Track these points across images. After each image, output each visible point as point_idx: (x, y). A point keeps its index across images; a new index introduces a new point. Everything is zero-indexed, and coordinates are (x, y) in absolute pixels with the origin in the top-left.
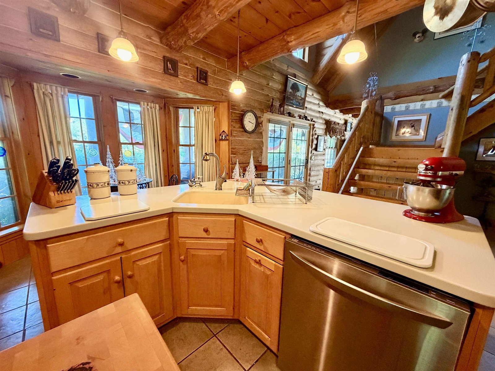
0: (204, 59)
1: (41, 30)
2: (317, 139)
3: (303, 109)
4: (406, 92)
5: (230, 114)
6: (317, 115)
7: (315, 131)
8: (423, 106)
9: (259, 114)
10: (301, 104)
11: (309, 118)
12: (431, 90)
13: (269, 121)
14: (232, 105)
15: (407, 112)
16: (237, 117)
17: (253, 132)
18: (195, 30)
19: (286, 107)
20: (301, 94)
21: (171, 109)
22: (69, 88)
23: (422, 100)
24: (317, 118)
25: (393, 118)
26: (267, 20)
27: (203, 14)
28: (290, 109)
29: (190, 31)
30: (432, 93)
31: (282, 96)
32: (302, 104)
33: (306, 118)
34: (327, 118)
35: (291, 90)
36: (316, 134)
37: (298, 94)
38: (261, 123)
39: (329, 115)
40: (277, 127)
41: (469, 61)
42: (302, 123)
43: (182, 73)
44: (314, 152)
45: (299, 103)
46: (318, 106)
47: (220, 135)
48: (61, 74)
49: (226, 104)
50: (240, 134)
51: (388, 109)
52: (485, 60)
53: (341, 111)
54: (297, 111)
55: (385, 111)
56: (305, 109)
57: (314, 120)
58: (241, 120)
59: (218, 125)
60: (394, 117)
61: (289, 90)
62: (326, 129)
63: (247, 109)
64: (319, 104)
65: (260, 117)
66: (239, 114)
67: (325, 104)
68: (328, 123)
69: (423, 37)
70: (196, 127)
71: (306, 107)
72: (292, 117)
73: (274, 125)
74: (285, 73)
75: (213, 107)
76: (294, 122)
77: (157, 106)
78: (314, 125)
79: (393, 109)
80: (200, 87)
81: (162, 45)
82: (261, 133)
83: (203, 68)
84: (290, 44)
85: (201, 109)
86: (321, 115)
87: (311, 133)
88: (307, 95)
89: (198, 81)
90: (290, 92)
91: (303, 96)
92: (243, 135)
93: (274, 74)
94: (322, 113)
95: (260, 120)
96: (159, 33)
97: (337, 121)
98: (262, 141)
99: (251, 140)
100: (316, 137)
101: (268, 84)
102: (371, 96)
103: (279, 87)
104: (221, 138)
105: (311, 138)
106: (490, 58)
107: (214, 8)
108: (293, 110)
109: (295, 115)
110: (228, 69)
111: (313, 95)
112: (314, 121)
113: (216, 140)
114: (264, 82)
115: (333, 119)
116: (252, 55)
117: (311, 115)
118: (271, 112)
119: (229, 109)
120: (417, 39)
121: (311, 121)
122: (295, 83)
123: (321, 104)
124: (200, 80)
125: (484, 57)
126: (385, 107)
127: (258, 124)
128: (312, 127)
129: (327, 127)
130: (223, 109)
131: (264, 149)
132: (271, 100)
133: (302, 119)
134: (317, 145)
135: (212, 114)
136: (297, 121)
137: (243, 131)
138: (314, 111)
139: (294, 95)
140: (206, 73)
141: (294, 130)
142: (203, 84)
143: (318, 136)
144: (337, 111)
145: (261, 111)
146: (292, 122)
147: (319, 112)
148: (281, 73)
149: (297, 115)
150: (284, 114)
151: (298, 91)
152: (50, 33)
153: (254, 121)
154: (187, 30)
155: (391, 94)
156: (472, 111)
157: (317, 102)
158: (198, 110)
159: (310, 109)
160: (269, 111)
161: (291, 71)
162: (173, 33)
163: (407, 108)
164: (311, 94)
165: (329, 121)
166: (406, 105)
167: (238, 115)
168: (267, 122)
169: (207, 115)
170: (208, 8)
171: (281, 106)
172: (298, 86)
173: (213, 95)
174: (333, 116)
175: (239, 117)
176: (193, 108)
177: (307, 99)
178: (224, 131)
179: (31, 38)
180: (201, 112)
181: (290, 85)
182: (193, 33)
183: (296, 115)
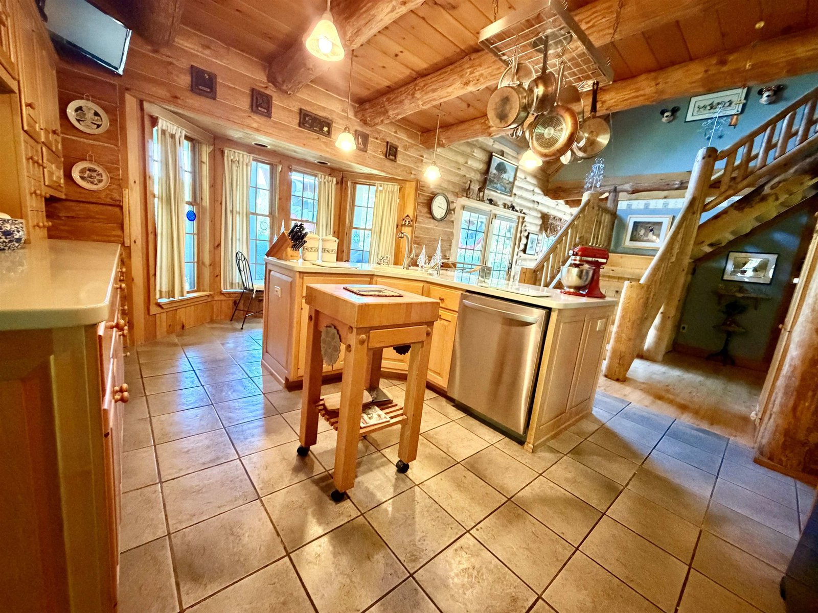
0: (396, 132)
1: (260, 108)
2: (527, 237)
3: (511, 196)
4: (646, 185)
5: (417, 195)
6: (531, 205)
7: (525, 226)
8: (666, 205)
9: (451, 198)
10: (507, 190)
11: (517, 208)
12: (677, 186)
13: (464, 208)
14: (419, 186)
15: (647, 211)
16: (425, 199)
17: (442, 219)
18: (395, 112)
19: (486, 191)
20: (509, 178)
21: (349, 184)
22: (255, 156)
23: (665, 197)
24: (530, 208)
25: (629, 218)
26: (469, 105)
27: (406, 102)
28: (492, 195)
29: (390, 113)
30: (677, 189)
31: (483, 178)
32: (509, 189)
33: (513, 208)
34: (545, 210)
35: (495, 171)
36: (526, 230)
37: (505, 176)
38: (454, 210)
39: (548, 207)
40: (473, 217)
41: (704, 158)
42: (506, 215)
43: (371, 148)
44: (521, 254)
45: (506, 188)
46: (531, 193)
47: (404, 220)
48: (253, 143)
49: (414, 184)
50: (427, 221)
51: (622, 205)
52: (722, 158)
53: (567, 203)
54: (502, 199)
55: (619, 207)
56: (513, 196)
57: (524, 211)
58: (429, 204)
59: (402, 207)
60: (629, 216)
61: (493, 170)
62: (541, 225)
63: (438, 191)
64: (533, 191)
65: (453, 202)
66: (428, 196)
67: (543, 191)
68: (545, 217)
69: (672, 118)
70: (375, 208)
71: (515, 194)
72: (494, 205)
73: (469, 213)
74: (490, 149)
75: (399, 187)
76: (497, 212)
77: (335, 180)
78: (524, 218)
79: (629, 206)
80: (388, 163)
81: (355, 119)
82: (453, 222)
83: (394, 143)
84: (491, 129)
85: (384, 188)
86: (536, 206)
87: (519, 229)
88: (517, 178)
89: (386, 157)
90: (494, 174)
91: (511, 180)
92: (430, 223)
93: (475, 151)
94: (538, 203)
95: (452, 206)
96: (354, 107)
97: (559, 215)
98: (452, 233)
99: (437, 229)
100: (526, 234)
101: (466, 163)
102: (595, 187)
103: (481, 166)
104: (403, 223)
105: (518, 235)
106: (728, 156)
107: (418, 99)
108: (496, 197)
109: (498, 203)
110: (420, 144)
111: (526, 178)
112: (524, 213)
113: (397, 225)
114: (461, 160)
115: (553, 213)
116: (449, 133)
117: (521, 205)
118: (466, 197)
119: (416, 190)
120: (664, 120)
121: (521, 212)
122: (503, 163)
123: (537, 190)
124: (389, 155)
125: (722, 155)
126: (619, 202)
127: (449, 211)
128: (521, 220)
129: (543, 222)
130: (410, 189)
131: (454, 242)
132: (469, 182)
133: (508, 208)
134: (526, 245)
135: (397, 194)
136: (500, 211)
137: (430, 218)
138: (526, 199)
139: (499, 178)
140: (396, 149)
141: (496, 222)
142: (392, 160)
143: (529, 233)
144: (562, 202)
145: (455, 195)
146: (494, 212)
147: (534, 201)
148: (484, 150)
149: (502, 203)
150: (483, 201)
151: (505, 172)
152: (265, 111)
153: (445, 206)
154: (387, 111)
155: (627, 187)
156: (705, 216)
157: (531, 188)
158: (381, 188)
159: (521, 197)
160: (465, 195)
161: (498, 146)
162: (371, 110)
163: (647, 206)
164: (523, 177)
165: (546, 215)
166: (645, 201)
167: (425, 198)
168: (461, 209)
169: (391, 195)
170: (413, 98)
171: (480, 190)
172: (505, 166)
173: (400, 173)
174: (554, 208)
175: (428, 200)
176: (375, 185)
177: (516, 183)
178: (408, 216)
179: (250, 115)
180: (384, 191)
181: (494, 164)
182: (393, 114)
183: (500, 203)
